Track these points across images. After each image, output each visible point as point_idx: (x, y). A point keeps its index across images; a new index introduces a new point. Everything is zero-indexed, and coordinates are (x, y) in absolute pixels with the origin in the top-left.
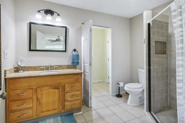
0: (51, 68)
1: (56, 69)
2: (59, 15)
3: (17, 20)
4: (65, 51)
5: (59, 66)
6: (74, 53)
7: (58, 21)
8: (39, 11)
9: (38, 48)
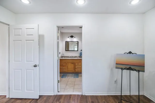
0: (72, 57)
1: (74, 57)
2: (75, 37)
3: (62, 40)
4: (78, 51)
5: (75, 56)
6: (81, 51)
7: (75, 40)
8: (68, 37)
9: (70, 50)
